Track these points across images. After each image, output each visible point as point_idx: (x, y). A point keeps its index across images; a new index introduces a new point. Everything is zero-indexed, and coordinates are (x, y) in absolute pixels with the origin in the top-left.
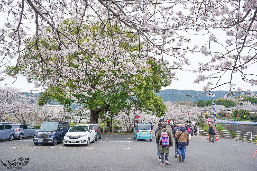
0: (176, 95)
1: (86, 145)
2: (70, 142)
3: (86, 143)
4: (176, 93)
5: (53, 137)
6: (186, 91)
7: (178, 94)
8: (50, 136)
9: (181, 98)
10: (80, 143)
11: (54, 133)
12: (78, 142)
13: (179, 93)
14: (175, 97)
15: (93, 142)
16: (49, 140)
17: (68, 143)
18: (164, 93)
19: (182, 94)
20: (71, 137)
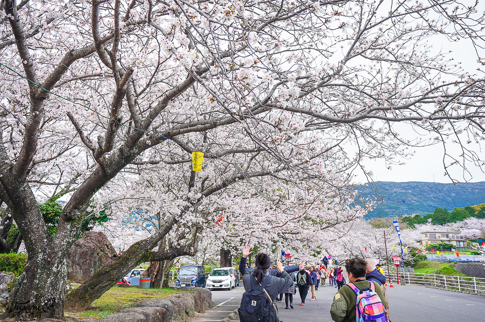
0: (392, 194)
1: (229, 289)
2: (214, 286)
3: (229, 287)
4: (392, 189)
5: (195, 281)
6: (415, 184)
7: (395, 193)
8: (193, 281)
9: (404, 202)
10: (223, 287)
11: (195, 277)
12: (221, 286)
13: (399, 190)
14: (389, 199)
15: (233, 287)
16: (192, 285)
17: (212, 287)
18: (363, 190)
19: (405, 193)
20: (214, 282)
